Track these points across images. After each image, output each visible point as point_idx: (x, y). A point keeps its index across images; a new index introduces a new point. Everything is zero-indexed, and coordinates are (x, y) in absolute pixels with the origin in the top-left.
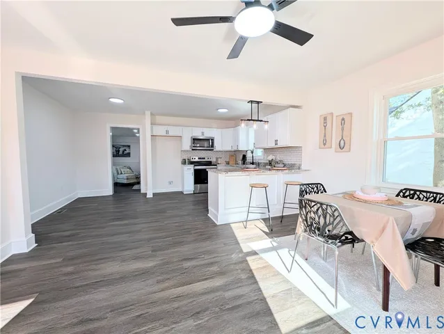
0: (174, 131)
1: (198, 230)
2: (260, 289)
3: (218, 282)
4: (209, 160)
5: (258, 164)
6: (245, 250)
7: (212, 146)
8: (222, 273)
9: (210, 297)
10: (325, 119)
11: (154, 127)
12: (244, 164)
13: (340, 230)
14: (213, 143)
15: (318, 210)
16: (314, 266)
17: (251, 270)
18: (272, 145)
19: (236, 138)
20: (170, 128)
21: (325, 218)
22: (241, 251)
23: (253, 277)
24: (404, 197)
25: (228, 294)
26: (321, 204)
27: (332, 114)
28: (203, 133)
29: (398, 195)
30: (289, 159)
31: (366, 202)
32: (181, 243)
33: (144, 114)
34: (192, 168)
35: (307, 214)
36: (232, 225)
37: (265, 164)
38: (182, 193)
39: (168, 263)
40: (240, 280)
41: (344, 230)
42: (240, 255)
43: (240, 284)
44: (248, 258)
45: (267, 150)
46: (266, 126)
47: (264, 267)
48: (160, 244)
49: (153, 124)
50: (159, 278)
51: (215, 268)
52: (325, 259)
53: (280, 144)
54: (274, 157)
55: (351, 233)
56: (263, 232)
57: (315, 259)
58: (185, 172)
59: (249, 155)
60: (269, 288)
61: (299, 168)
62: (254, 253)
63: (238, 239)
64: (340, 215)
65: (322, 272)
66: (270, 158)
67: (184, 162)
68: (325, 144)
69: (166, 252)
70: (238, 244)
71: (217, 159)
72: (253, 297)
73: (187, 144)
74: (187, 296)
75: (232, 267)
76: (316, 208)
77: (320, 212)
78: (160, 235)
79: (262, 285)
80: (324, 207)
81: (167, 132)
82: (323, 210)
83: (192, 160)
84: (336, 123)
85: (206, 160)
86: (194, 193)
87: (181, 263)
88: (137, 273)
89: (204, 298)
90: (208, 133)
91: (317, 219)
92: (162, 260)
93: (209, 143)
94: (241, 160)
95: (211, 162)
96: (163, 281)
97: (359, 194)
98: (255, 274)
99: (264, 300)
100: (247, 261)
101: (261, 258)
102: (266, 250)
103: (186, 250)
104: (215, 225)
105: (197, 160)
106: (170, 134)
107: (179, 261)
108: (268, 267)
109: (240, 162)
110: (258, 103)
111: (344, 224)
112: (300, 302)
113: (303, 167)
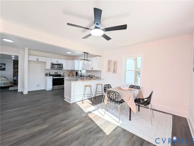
0: (41, 59)
1: (62, 107)
2: (96, 124)
3: (81, 125)
4: (60, 74)
5: (84, 76)
6: (86, 112)
7: (62, 68)
8: (80, 122)
9: (80, 131)
10: (109, 62)
11: (30, 56)
12: (77, 76)
13: (119, 100)
14: (62, 66)
15: (113, 94)
16: (110, 112)
17: (91, 119)
18: (91, 69)
19: (73, 65)
20: (39, 58)
21: (116, 96)
22: (85, 113)
23: (92, 121)
24: (131, 88)
25: (86, 129)
26: (115, 92)
27: (111, 60)
28: (57, 61)
29: (130, 87)
30: (96, 75)
31: (124, 90)
32: (57, 114)
33: (24, 49)
34: (51, 77)
35: (110, 95)
36: (77, 103)
37: (87, 77)
38: (45, 90)
39: (54, 124)
40: (88, 123)
41: (121, 99)
42: (85, 114)
43: (89, 124)
44: (88, 115)
45: (87, 71)
46: (90, 63)
47: (95, 116)
48: (46, 117)
49: (29, 54)
50: (53, 131)
51: (77, 121)
52: (113, 110)
53: (94, 69)
54: (90, 74)
55: (122, 100)
56: (91, 104)
57: (110, 110)
58: (48, 80)
59: (79, 72)
60: (99, 123)
61: (100, 79)
62: (90, 112)
63: (82, 108)
64: (120, 95)
65: (113, 114)
66: (89, 74)
67: (46, 75)
68: (109, 70)
69: (50, 119)
70: (82, 110)
71: (64, 73)
72: (95, 127)
73: (49, 66)
74: (70, 134)
75: (84, 119)
76: (113, 93)
77: (114, 95)
78: (43, 112)
79: (96, 122)
80: (115, 93)
81: (38, 59)
82: (115, 94)
83: (51, 74)
84: (113, 64)
85: (58, 74)
86: (52, 90)
87: (61, 122)
88: (40, 132)
89: (77, 133)
90: (60, 62)
91: (113, 97)
92: (51, 123)
93: (60, 66)
94: (76, 75)
95: (61, 75)
96: (56, 131)
97: (122, 88)
98: (93, 120)
99: (99, 127)
100: (88, 116)
101: (93, 114)
102: (94, 110)
103: (60, 116)
104: (70, 104)
105: (54, 74)
106: (39, 61)
107: (60, 122)
108: (96, 116)
109: (75, 75)
110: (87, 53)
111: (121, 97)
112: (109, 124)
113: (101, 78)
